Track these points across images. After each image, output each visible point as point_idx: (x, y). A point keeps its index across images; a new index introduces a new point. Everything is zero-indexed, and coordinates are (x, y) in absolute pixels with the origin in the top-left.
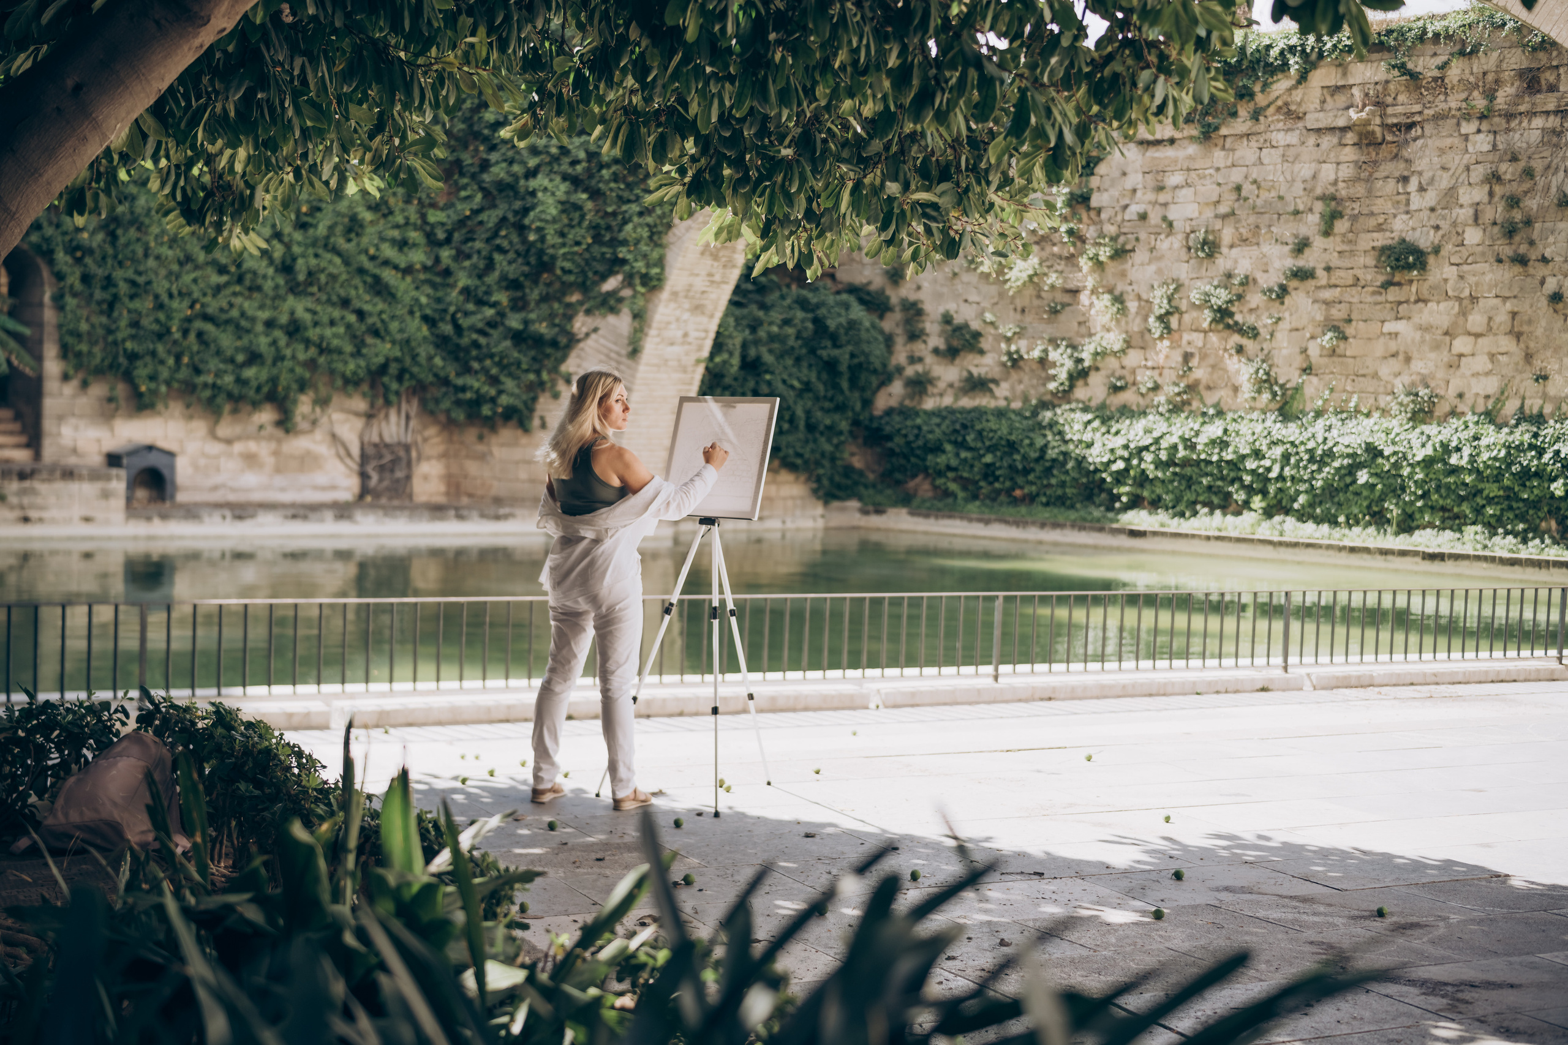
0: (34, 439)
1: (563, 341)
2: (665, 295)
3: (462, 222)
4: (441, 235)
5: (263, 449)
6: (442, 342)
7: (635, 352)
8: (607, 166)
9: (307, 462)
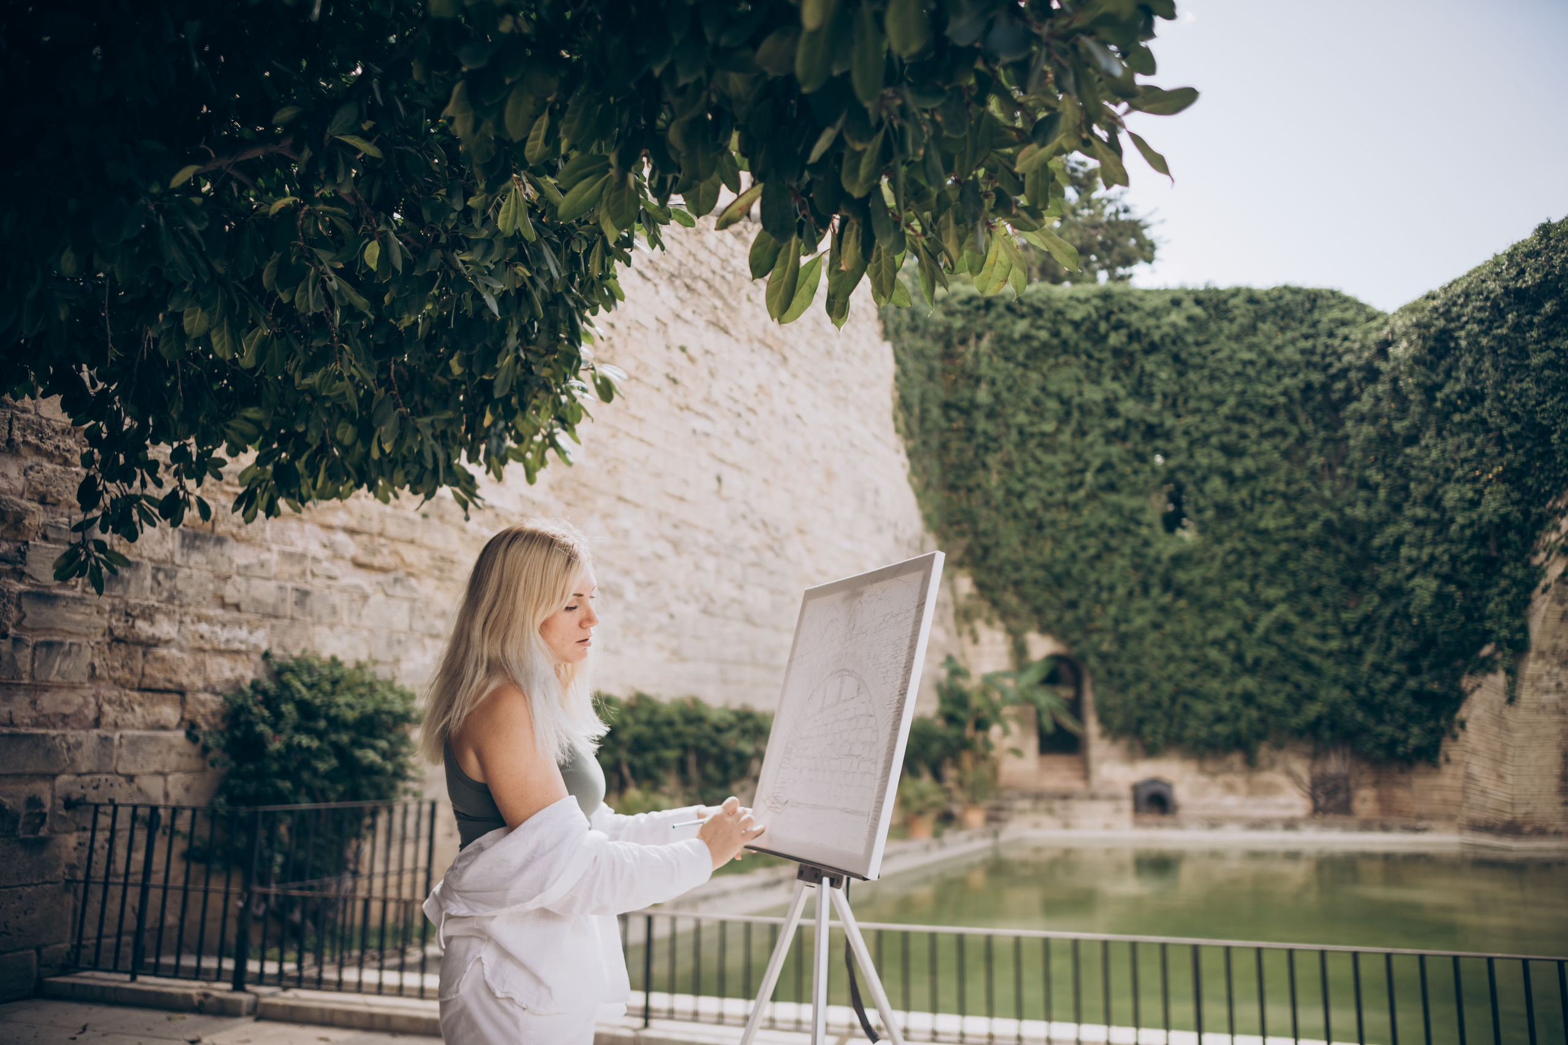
0: (1086, 774)
1: (1454, 695)
2: (1532, 654)
3: (1367, 619)
4: (1351, 627)
5: (1239, 781)
6: (1363, 704)
7: (1511, 699)
8: (1467, 563)
9: (1271, 789)
